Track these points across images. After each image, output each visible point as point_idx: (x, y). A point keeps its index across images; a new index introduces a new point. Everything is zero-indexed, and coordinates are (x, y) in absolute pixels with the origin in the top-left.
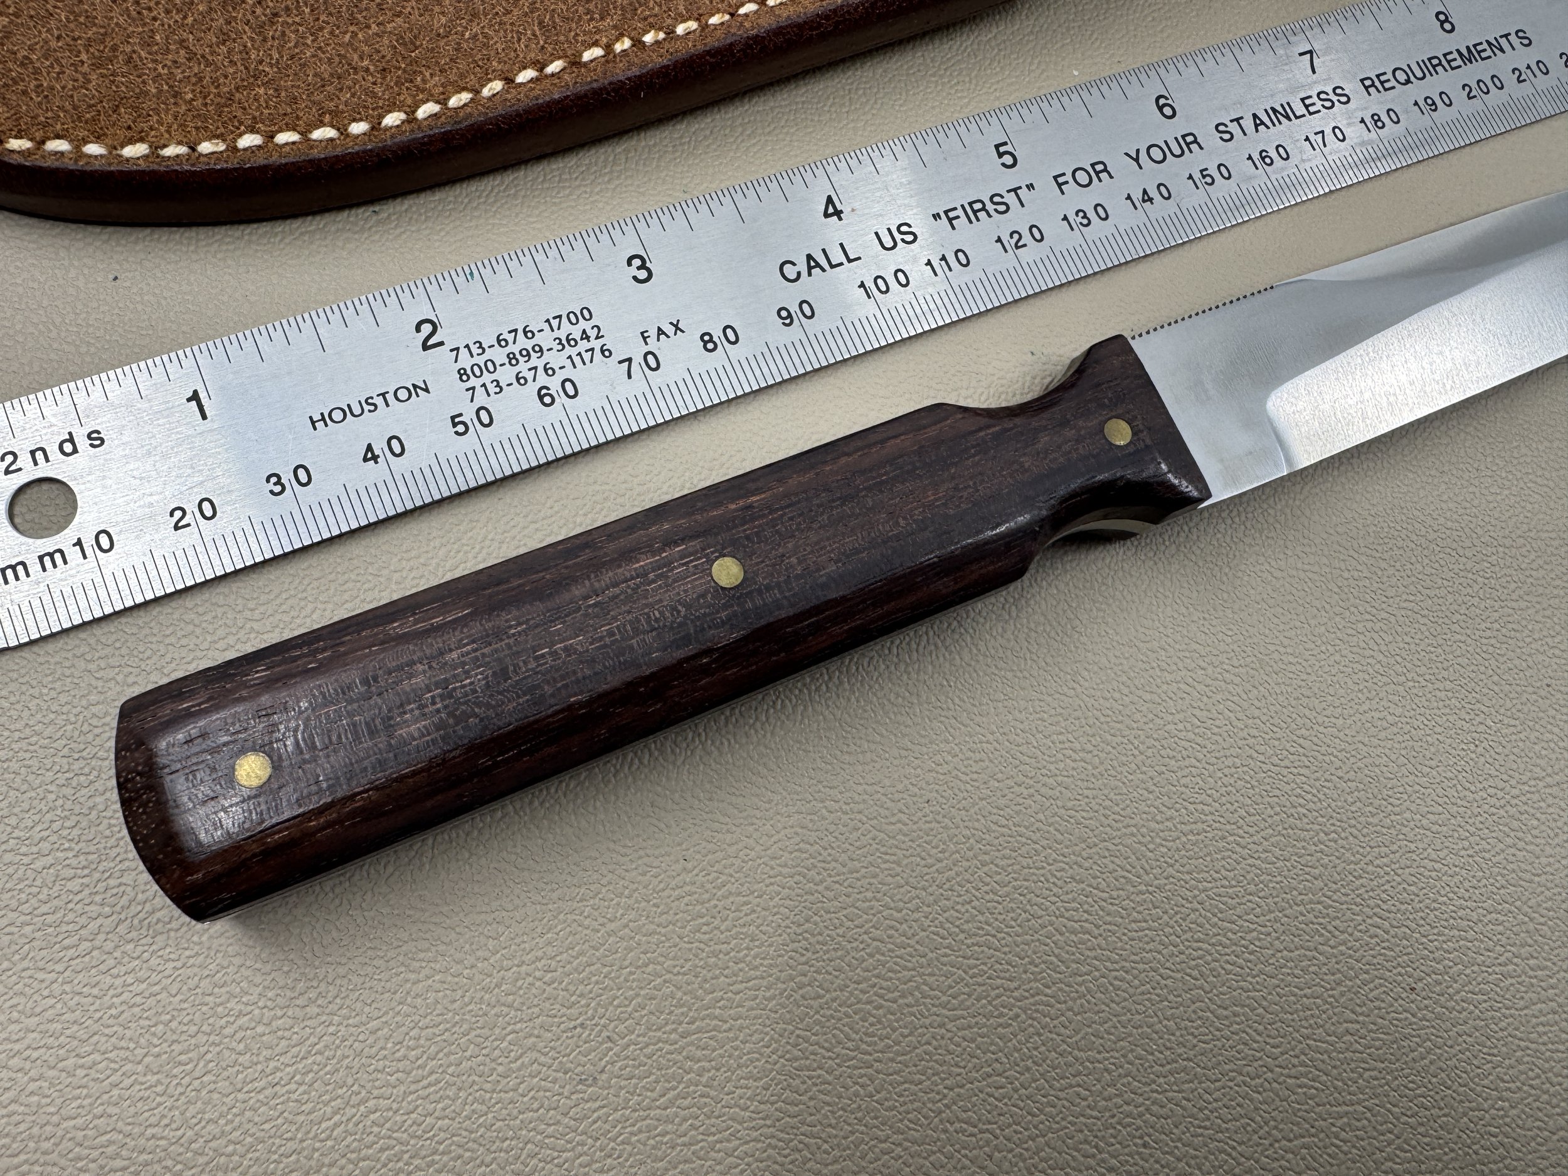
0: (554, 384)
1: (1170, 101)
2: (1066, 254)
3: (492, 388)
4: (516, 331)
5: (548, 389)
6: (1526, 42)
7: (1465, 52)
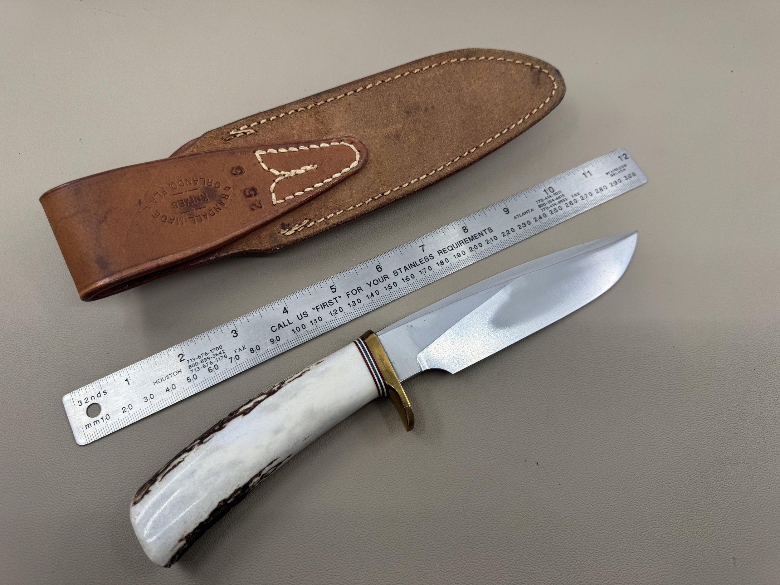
0: (212, 366)
1: (380, 267)
2: (349, 314)
3: (197, 370)
4: (203, 354)
5: (211, 368)
6: (491, 231)
7: (471, 238)
